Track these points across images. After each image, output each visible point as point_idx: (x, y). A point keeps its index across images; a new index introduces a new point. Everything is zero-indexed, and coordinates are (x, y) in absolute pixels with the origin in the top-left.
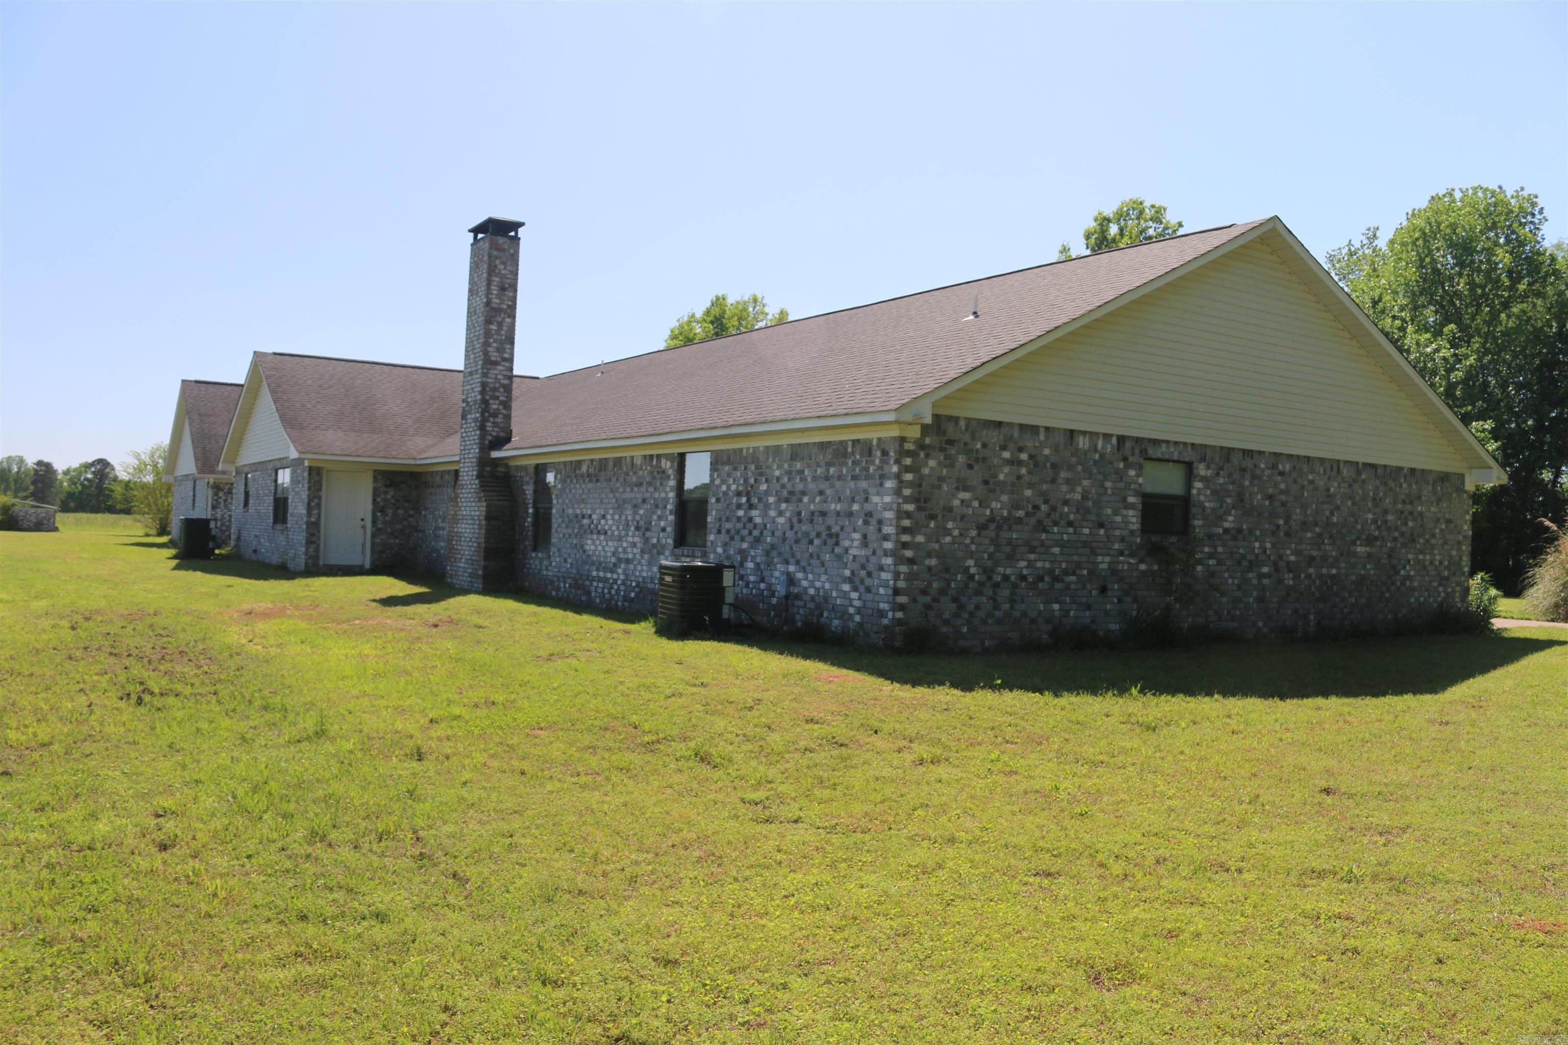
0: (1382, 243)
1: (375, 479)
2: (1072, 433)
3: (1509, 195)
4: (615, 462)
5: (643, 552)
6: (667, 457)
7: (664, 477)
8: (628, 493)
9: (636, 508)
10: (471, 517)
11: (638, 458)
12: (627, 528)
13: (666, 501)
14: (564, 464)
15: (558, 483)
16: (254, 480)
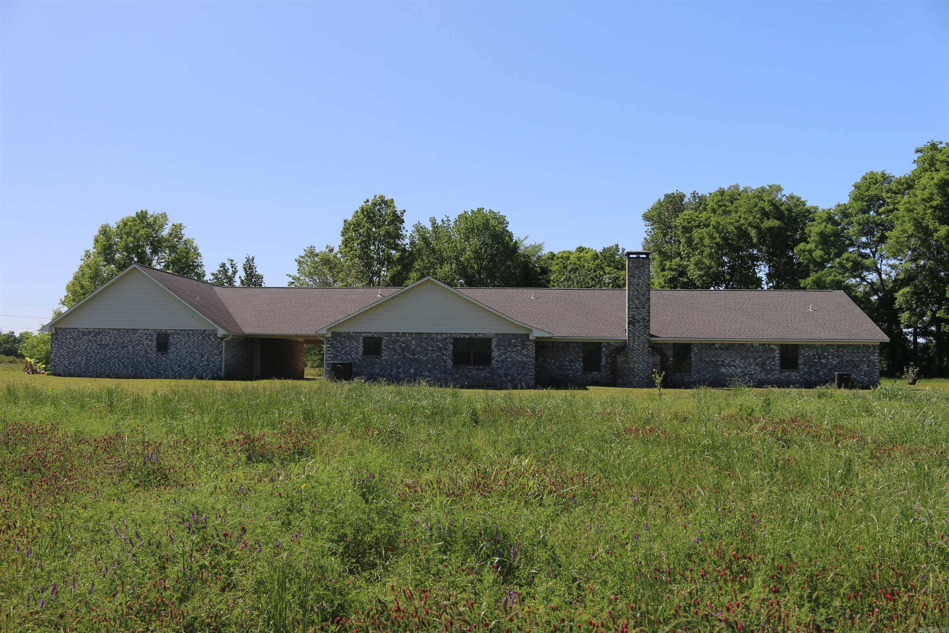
4: (740, 345)
5: (761, 371)
6: (774, 344)
7: (773, 350)
8: (750, 354)
9: (755, 359)
10: (645, 362)
11: (756, 344)
12: (750, 364)
13: (775, 357)
14: (701, 344)
15: (695, 350)
16: (395, 342)
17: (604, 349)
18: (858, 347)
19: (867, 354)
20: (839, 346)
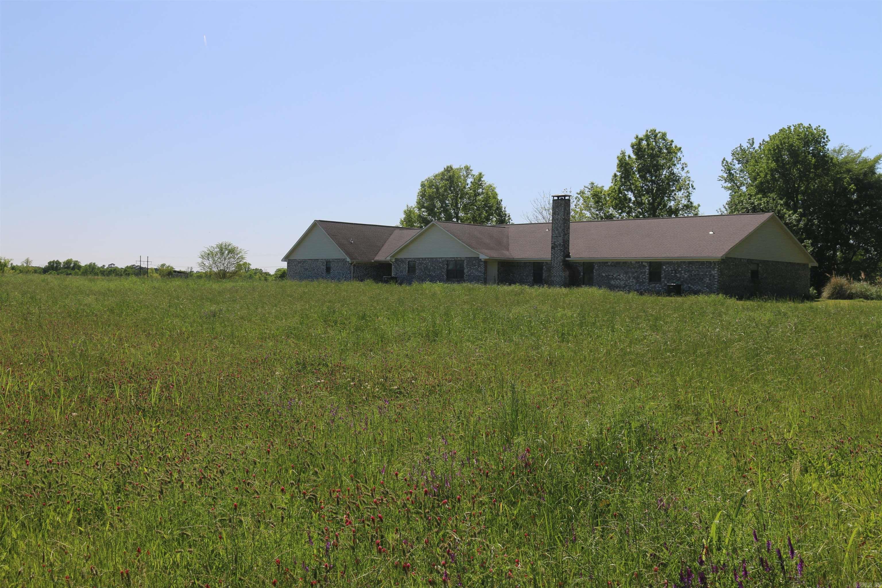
0: (756, 146)
1: (498, 264)
2: (741, 259)
3: (813, 128)
4: (624, 263)
5: (636, 283)
6: (645, 262)
7: (644, 266)
8: (629, 270)
9: (633, 273)
10: (560, 276)
11: (633, 262)
12: (629, 278)
13: (645, 272)
14: (599, 263)
15: (596, 267)
16: (421, 264)
17: (544, 267)
18: (701, 263)
19: (709, 269)
20: (690, 263)
